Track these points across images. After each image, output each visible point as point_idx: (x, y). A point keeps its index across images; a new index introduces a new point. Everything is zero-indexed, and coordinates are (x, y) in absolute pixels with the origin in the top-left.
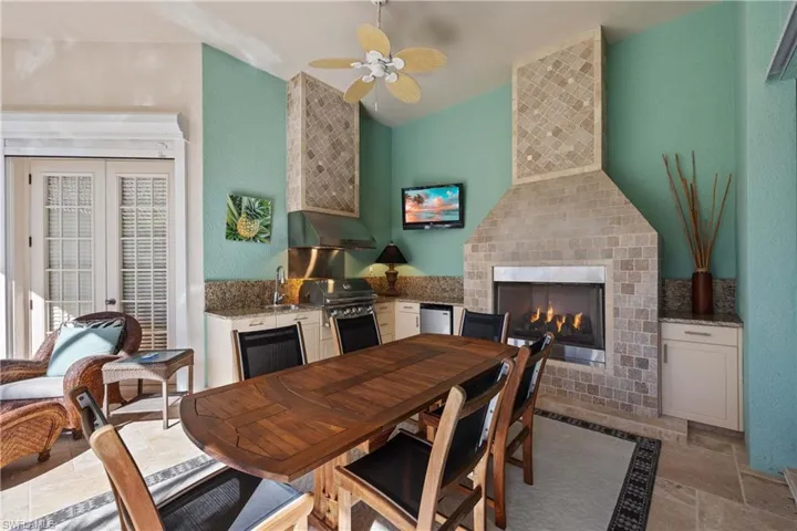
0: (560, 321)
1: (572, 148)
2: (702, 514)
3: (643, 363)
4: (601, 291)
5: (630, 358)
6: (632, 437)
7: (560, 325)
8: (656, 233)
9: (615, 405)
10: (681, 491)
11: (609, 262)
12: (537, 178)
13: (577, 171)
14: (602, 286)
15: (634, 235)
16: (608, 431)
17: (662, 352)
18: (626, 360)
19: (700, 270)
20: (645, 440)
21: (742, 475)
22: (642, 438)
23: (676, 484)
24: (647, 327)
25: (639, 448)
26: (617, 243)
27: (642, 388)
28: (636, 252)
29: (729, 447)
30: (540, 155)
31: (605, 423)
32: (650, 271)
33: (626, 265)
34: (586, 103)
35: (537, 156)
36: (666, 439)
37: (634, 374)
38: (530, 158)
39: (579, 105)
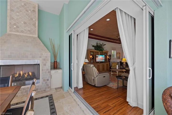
0: (26, 75)
1: (30, 29)
2: (62, 103)
3: (48, 80)
4: (38, 66)
5: (45, 80)
6: (47, 96)
7: (26, 76)
8: (50, 53)
9: (42, 91)
10: (58, 102)
11: (41, 59)
12: (18, 34)
13: (31, 35)
14: (39, 64)
15: (46, 53)
16: (42, 98)
17: (51, 77)
18: (44, 80)
19: (55, 60)
20: (50, 96)
21: (64, 93)
22: (49, 95)
23: (57, 101)
24: (49, 72)
25: (49, 98)
26: (42, 55)
27: (48, 85)
28: (46, 57)
29: (61, 90)
30: (19, 27)
31: (41, 96)
32: (49, 61)
33: (44, 60)
34: (34, 20)
35: (18, 27)
36: (52, 93)
37: (46, 83)
38: (15, 27)
39: (32, 19)
